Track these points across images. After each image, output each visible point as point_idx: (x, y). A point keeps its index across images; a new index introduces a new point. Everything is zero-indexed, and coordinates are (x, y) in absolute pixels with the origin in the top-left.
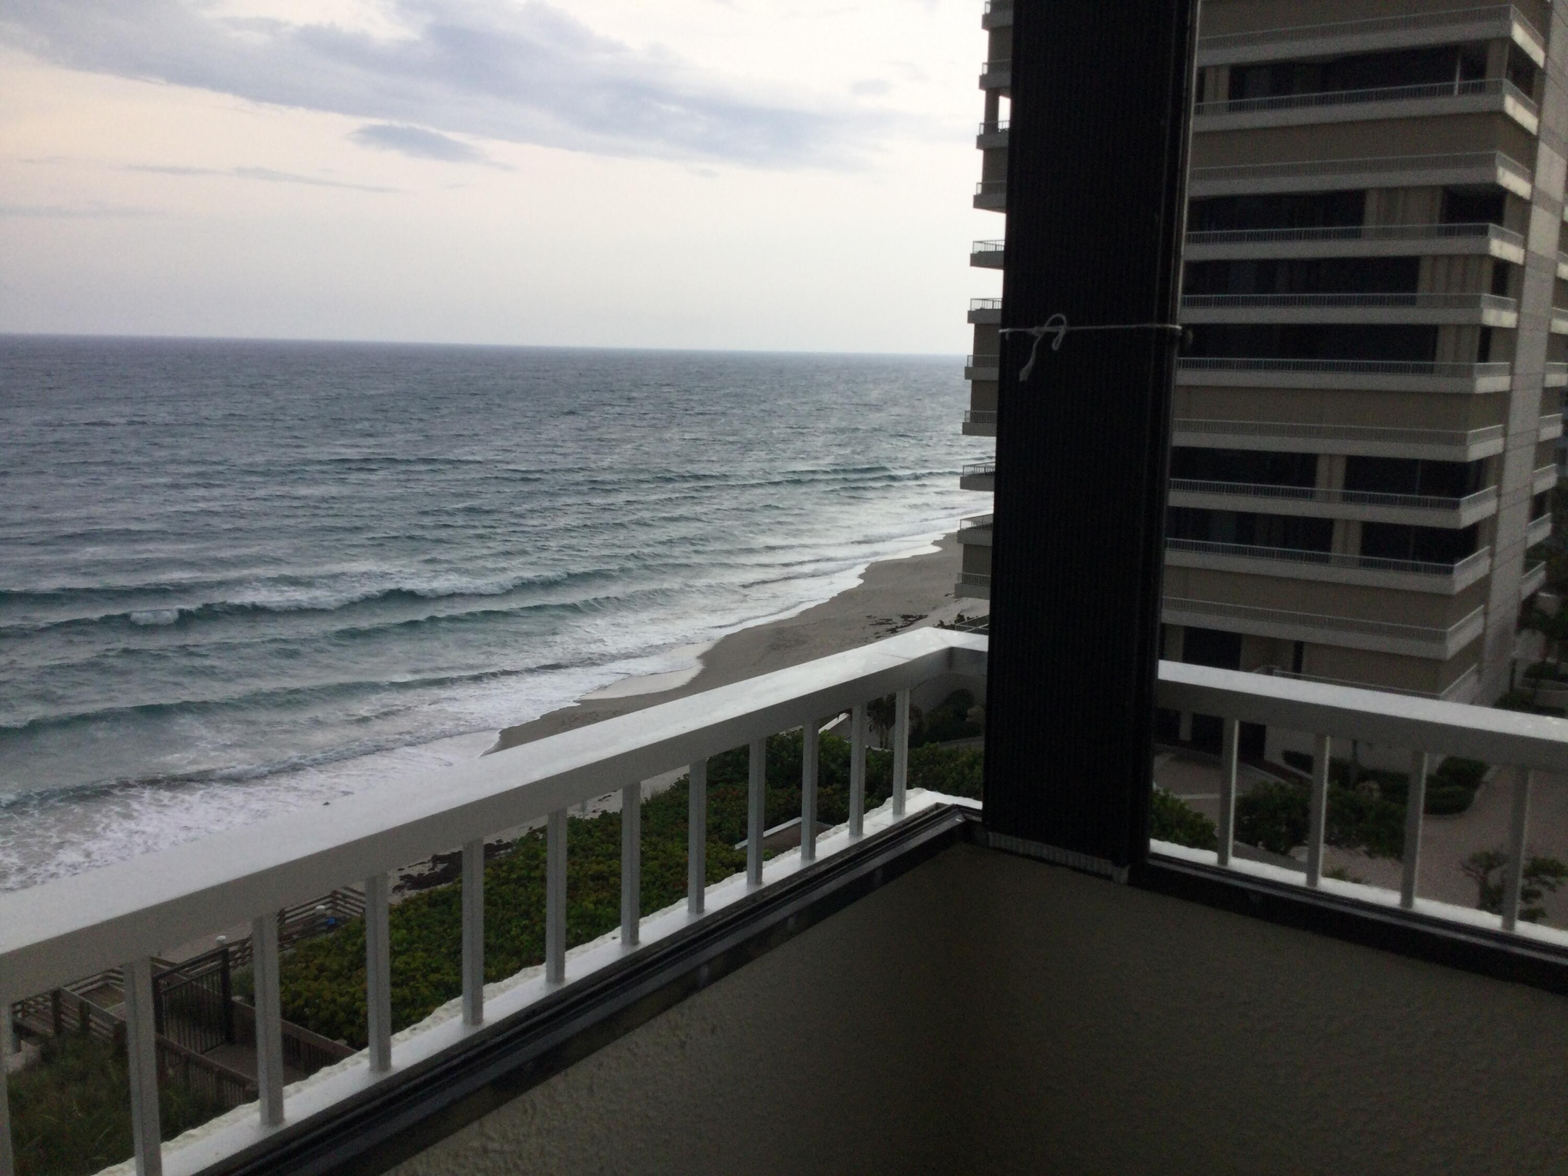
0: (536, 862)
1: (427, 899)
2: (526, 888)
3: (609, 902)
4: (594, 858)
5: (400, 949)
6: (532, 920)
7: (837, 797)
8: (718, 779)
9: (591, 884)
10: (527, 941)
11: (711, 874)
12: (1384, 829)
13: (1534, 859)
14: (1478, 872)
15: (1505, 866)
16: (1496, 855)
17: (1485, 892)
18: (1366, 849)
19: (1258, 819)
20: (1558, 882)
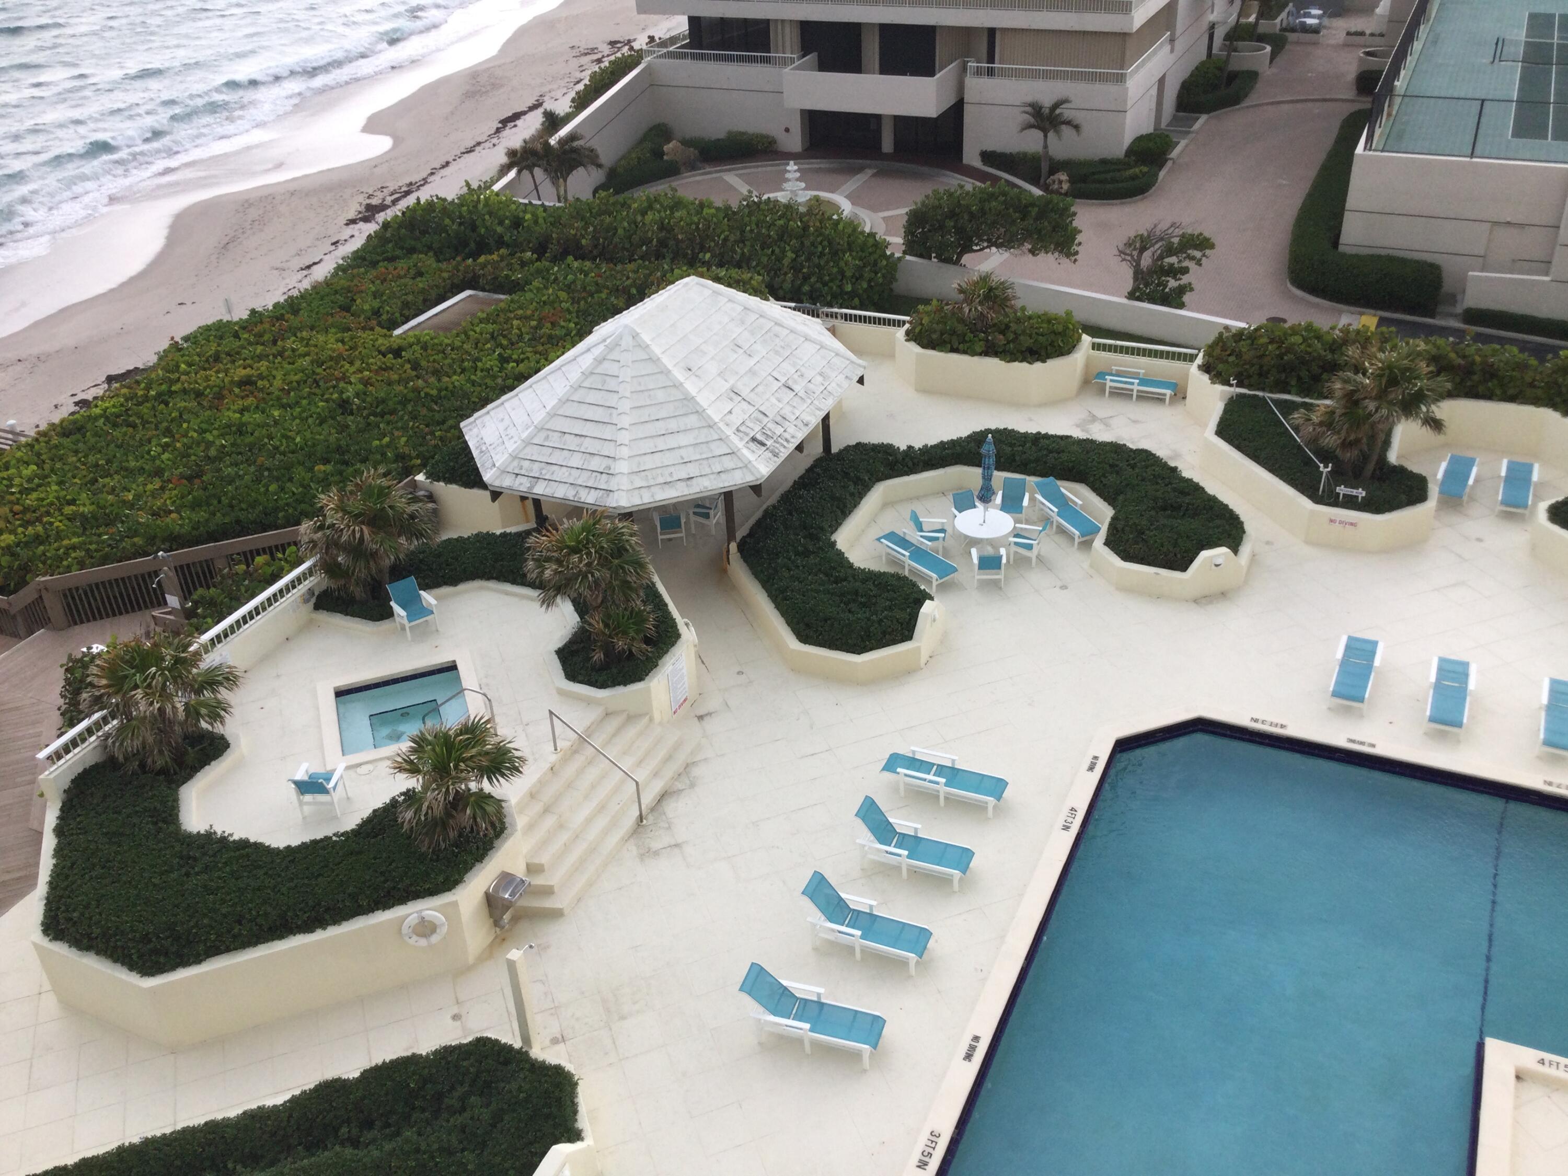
0: (177, 375)
1: (59, 429)
2: (167, 404)
3: (257, 407)
4: (241, 362)
5: (30, 486)
6: (173, 436)
7: (503, 264)
8: (379, 258)
9: (237, 390)
10: (168, 460)
11: (367, 364)
12: (1046, 224)
13: (1183, 236)
14: (1132, 256)
15: (1157, 246)
16: (1149, 236)
17: (1138, 274)
18: (1030, 247)
19: (930, 231)
20: (1204, 255)
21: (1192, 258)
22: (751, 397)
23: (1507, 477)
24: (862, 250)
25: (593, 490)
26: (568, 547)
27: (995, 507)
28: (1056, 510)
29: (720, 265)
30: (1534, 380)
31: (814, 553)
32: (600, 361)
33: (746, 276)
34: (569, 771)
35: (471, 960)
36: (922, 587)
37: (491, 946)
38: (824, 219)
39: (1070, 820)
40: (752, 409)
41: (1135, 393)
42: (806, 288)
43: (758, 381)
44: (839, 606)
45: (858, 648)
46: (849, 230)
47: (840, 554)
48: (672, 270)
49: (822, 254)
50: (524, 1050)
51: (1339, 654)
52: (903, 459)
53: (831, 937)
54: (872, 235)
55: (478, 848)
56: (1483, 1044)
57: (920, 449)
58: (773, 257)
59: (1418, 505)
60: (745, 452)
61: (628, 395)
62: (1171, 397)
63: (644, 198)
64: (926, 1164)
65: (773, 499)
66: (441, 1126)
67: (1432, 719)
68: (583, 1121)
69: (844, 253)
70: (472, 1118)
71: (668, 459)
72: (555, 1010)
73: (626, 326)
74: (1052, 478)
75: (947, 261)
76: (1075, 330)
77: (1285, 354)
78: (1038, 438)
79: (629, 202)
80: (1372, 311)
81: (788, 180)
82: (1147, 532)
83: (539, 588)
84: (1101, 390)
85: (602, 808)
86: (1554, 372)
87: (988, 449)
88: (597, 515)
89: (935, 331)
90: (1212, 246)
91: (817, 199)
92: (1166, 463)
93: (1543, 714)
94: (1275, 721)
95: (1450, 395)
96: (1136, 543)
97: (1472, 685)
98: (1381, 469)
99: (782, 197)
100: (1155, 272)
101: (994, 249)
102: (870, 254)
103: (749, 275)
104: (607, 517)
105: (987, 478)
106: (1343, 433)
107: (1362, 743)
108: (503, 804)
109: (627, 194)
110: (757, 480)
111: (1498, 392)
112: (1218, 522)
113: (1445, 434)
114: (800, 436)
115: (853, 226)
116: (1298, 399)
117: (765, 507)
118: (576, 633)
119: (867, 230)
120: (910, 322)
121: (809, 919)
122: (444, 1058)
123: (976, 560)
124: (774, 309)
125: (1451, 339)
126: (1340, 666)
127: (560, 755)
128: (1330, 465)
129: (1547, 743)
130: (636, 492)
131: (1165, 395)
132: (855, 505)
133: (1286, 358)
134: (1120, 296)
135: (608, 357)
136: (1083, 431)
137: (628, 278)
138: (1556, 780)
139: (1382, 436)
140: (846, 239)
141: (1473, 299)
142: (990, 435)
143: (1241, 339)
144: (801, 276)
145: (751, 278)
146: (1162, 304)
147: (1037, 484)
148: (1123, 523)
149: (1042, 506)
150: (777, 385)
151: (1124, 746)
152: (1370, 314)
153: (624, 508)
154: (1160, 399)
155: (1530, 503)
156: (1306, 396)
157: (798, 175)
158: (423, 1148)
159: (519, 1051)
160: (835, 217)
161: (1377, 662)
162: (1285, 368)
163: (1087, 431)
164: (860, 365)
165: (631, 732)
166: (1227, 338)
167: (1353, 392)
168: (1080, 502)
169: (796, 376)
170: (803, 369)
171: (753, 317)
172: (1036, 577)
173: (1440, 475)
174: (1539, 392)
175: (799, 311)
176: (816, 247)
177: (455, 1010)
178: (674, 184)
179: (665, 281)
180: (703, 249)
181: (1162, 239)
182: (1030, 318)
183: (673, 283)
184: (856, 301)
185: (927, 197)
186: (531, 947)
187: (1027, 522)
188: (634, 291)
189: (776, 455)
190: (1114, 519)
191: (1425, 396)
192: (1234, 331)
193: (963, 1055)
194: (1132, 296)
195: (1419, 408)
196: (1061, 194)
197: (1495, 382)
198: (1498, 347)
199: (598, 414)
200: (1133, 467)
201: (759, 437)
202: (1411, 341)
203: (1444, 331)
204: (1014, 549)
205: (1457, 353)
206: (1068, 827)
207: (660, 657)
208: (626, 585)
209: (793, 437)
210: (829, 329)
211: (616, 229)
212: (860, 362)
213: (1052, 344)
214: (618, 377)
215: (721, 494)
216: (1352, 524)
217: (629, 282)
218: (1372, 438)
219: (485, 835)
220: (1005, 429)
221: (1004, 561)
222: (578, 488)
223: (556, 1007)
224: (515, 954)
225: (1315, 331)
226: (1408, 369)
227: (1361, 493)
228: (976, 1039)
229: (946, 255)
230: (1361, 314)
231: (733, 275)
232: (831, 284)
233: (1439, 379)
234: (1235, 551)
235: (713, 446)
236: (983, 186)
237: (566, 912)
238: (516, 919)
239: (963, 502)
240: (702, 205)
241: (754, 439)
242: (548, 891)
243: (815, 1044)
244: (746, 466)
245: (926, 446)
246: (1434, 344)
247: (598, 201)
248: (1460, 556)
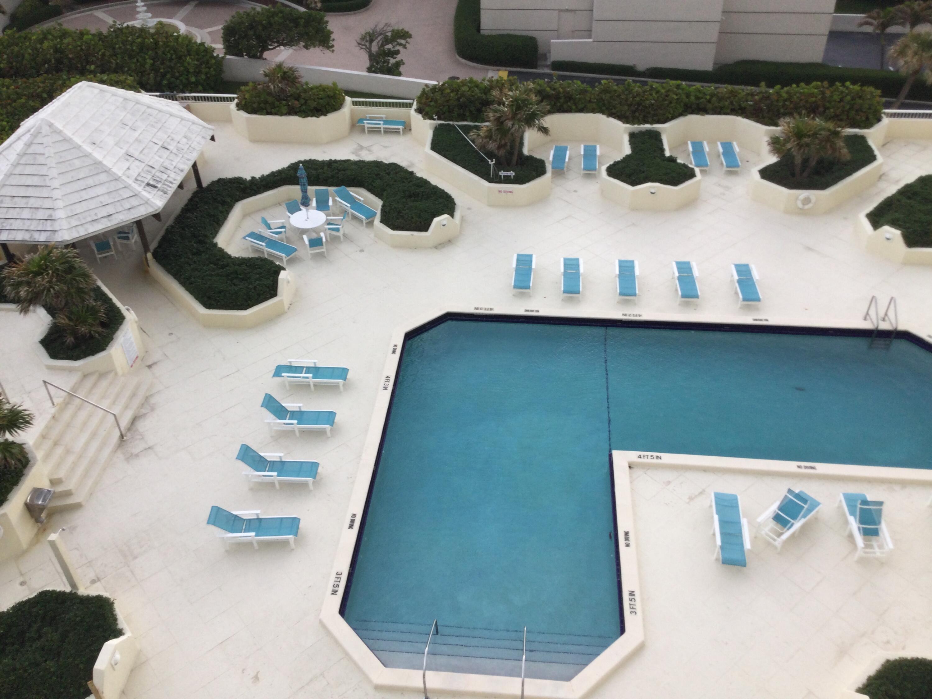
12: (311, 29)
13: (393, 31)
14: (365, 45)
15: (379, 38)
16: (373, 33)
17: (372, 57)
18: (304, 44)
19: (239, 38)
20: (407, 42)
21: (401, 44)
22: (141, 157)
23: (584, 154)
24: (198, 54)
25: (43, 233)
26: (32, 272)
27: (313, 208)
28: (349, 205)
29: (103, 72)
30: (591, 98)
31: (204, 252)
32: (29, 145)
33: (122, 78)
34: (67, 415)
35: (25, 546)
36: (277, 263)
37: (37, 535)
38: (168, 36)
39: (387, 383)
40: (143, 165)
41: (382, 130)
42: (165, 82)
43: (144, 146)
44: (227, 283)
45: (244, 306)
46: (186, 42)
47: (221, 250)
48: (69, 79)
49: (171, 60)
50: (73, 592)
51: (514, 265)
52: (250, 186)
53: (259, 480)
54: (202, 44)
55: (13, 477)
56: (612, 454)
57: (259, 178)
58: (138, 64)
59: (542, 176)
60: (144, 193)
61: (54, 165)
62: (403, 130)
63: (40, 32)
64: (336, 591)
65: (170, 222)
66: (27, 651)
67: (565, 292)
68: (122, 623)
69: (185, 56)
70: (47, 641)
71: (92, 204)
72: (90, 564)
73: (43, 120)
74: (343, 187)
75: (254, 57)
76: (340, 94)
77: (460, 98)
78: (331, 163)
79: (29, 36)
80: (504, 68)
81: (139, 12)
82: (403, 212)
83: (18, 303)
84: (363, 130)
85: (94, 435)
86: (600, 93)
87: (302, 173)
88: (49, 247)
89: (254, 103)
90: (410, 36)
91: (160, 23)
92: (406, 170)
93: (617, 279)
94: (487, 307)
95: (550, 112)
96: (398, 219)
97: (582, 270)
98: (521, 159)
99: (137, 24)
100: (381, 55)
101: (282, 48)
102: (203, 56)
103: (124, 77)
104: (55, 248)
105: (304, 191)
106: (498, 140)
107: (532, 311)
108: (24, 446)
109: (27, 30)
110: (156, 210)
111: (574, 107)
112: (440, 200)
113: (550, 135)
114: (179, 179)
115: (188, 40)
116: (472, 124)
117: (165, 227)
118: (51, 327)
119: (199, 41)
120: (237, 98)
121: (244, 473)
122: (20, 610)
123: (307, 242)
124: (145, 97)
125: (546, 80)
126: (515, 271)
127: (57, 408)
128: (494, 160)
129: (621, 294)
130: (74, 229)
131: (399, 129)
132: (225, 218)
133: (461, 100)
134: (362, 71)
135: (35, 141)
136: (356, 156)
137: (39, 87)
138: (628, 313)
139: (518, 140)
140: (186, 48)
141: (556, 56)
142: (301, 165)
143: (435, 91)
144: (159, 74)
145: (126, 79)
146: (389, 74)
147: (336, 192)
148: (389, 208)
149: (340, 204)
150: (156, 148)
151: (410, 336)
152: (503, 70)
153: (68, 241)
154: (397, 132)
155: (597, 167)
156: (476, 121)
157: (145, 8)
158: (18, 667)
159: (70, 593)
160: (175, 34)
161: (534, 266)
162: (462, 106)
163: (358, 155)
164: (210, 129)
165: (104, 383)
166: (428, 91)
167: (500, 117)
168: (362, 199)
169: (168, 140)
170: (173, 136)
171: (131, 104)
172: (345, 248)
173: (551, 158)
174: (594, 106)
175: (163, 97)
176: (166, 55)
177: (22, 579)
178: (59, 21)
179: (65, 86)
180: (88, 63)
181: (381, 34)
182: (312, 89)
183: (70, 87)
184: (200, 88)
185: (233, 17)
186: (63, 530)
187: (334, 215)
188: (45, 95)
189: (165, 193)
190: (383, 206)
191: (536, 114)
192: (431, 87)
193: (348, 526)
194: (370, 70)
195: (534, 121)
196: (317, 10)
197: (572, 101)
198: (570, 82)
199: (35, 181)
200: (389, 174)
201: (152, 182)
202: (525, 83)
203: (541, 76)
204: (329, 232)
205: (550, 87)
206: (387, 388)
207: (114, 333)
208: (80, 291)
209: (175, 180)
210: (185, 108)
211: (23, 55)
212: (210, 126)
213: (328, 104)
214: (44, 154)
215: (134, 223)
216: (510, 192)
217: (40, 90)
218: (513, 141)
219: (15, 468)
220: (310, 160)
221: (324, 240)
222: (32, 232)
223: (89, 562)
224: (53, 537)
225: (475, 82)
226: (526, 100)
227: (512, 174)
228: (354, 515)
229: (253, 53)
230: (498, 70)
231: (113, 78)
232: (181, 78)
233: (543, 104)
234: (452, 215)
235: (121, 192)
236: (267, 7)
237: (83, 503)
238: (50, 515)
239: (293, 208)
240: (82, 34)
241: (148, 184)
242: (68, 494)
243: (260, 543)
244: (147, 202)
245: (263, 176)
246: (538, 84)
247: (6, 37)
248: (567, 202)
